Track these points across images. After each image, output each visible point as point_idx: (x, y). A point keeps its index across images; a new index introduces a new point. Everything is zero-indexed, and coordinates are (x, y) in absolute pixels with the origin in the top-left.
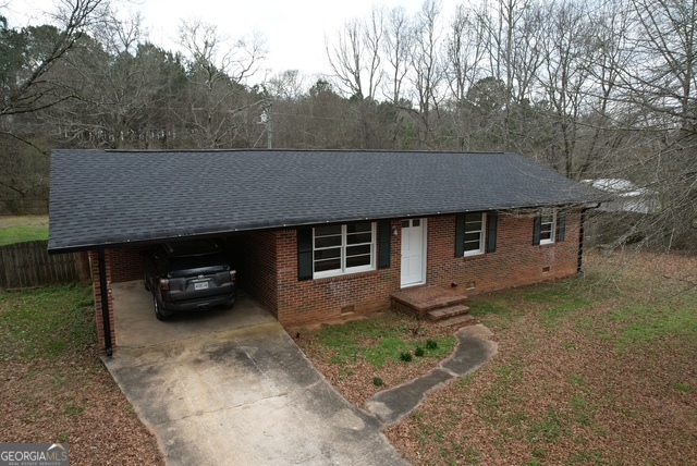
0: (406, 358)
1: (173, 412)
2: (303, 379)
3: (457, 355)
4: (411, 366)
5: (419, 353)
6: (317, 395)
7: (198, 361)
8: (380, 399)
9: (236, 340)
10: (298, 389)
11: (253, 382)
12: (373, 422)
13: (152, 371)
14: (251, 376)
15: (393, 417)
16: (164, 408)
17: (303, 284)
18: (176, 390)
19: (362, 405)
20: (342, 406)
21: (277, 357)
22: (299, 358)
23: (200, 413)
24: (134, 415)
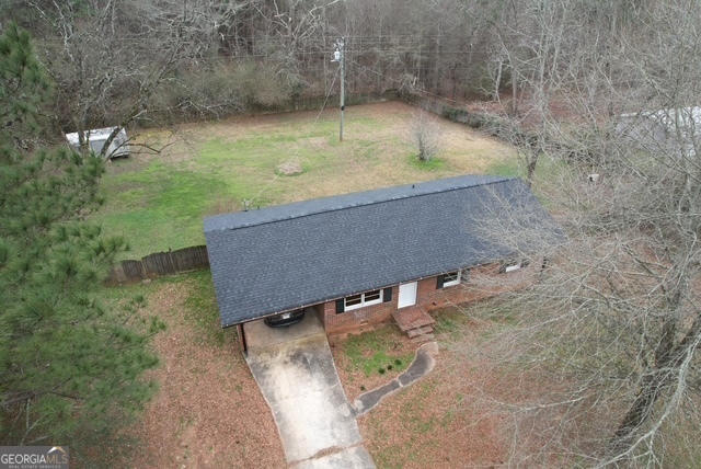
0: (382, 372)
1: (276, 396)
2: (331, 381)
3: (410, 370)
4: (383, 377)
5: (390, 368)
6: (335, 393)
7: (286, 362)
8: (361, 399)
9: (303, 347)
10: (327, 387)
11: (309, 381)
12: (354, 412)
13: (266, 368)
14: (308, 376)
15: (363, 410)
16: (273, 393)
17: (339, 315)
18: (276, 382)
19: (352, 402)
20: (344, 401)
21: (321, 363)
22: (330, 366)
23: (287, 397)
24: (262, 396)
